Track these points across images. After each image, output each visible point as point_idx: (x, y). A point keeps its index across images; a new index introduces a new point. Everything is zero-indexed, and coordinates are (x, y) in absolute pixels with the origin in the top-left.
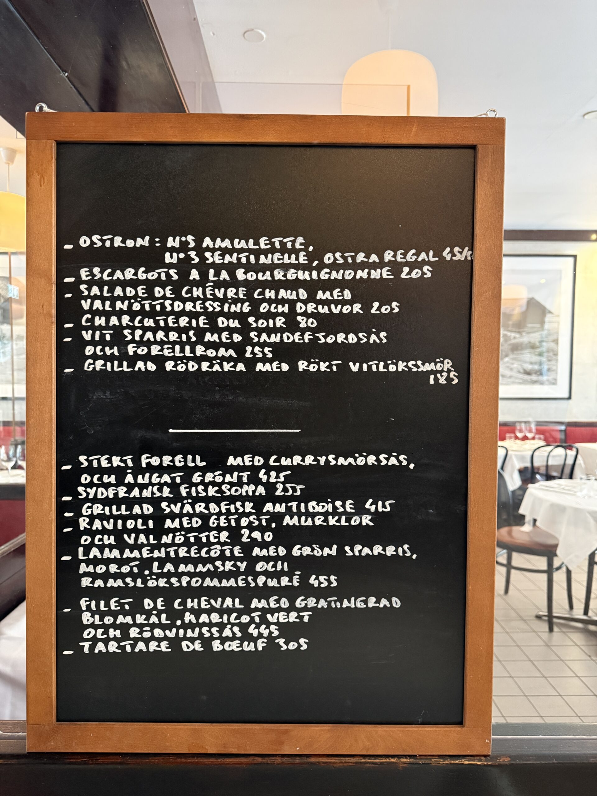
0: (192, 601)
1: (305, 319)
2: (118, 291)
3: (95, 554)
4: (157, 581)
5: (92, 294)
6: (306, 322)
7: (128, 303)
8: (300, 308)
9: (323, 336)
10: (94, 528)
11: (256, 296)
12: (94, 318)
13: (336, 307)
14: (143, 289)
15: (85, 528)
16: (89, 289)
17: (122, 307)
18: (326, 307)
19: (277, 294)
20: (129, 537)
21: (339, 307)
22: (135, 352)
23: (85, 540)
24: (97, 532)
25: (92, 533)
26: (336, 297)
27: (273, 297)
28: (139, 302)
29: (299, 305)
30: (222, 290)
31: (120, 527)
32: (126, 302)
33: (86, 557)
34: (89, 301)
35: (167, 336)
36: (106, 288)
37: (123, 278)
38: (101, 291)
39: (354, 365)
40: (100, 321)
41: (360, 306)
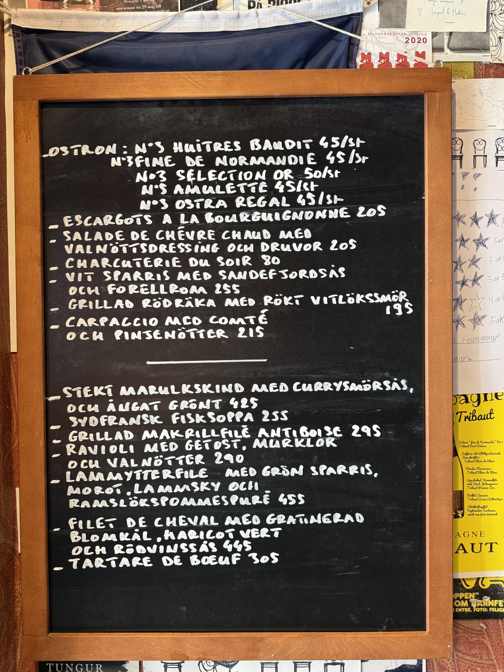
0: (171, 520)
1: (269, 257)
2: (98, 236)
3: (81, 478)
4: (138, 501)
5: (74, 240)
6: (270, 260)
7: (107, 246)
8: (264, 247)
9: (286, 273)
10: (80, 454)
11: (223, 237)
12: (77, 262)
13: (297, 246)
14: (120, 233)
15: (71, 453)
16: (72, 235)
17: (101, 250)
18: (288, 246)
19: (243, 235)
20: (112, 461)
21: (301, 245)
22: (114, 291)
23: (72, 464)
24: (83, 457)
25: (79, 458)
26: (297, 237)
27: (239, 238)
28: (117, 245)
29: (263, 244)
30: (193, 232)
31: (103, 452)
32: (106, 246)
33: (74, 481)
34: (72, 245)
35: (143, 276)
36: (87, 234)
37: (102, 224)
38: (83, 236)
39: (316, 299)
40: (82, 264)
41: (319, 244)
